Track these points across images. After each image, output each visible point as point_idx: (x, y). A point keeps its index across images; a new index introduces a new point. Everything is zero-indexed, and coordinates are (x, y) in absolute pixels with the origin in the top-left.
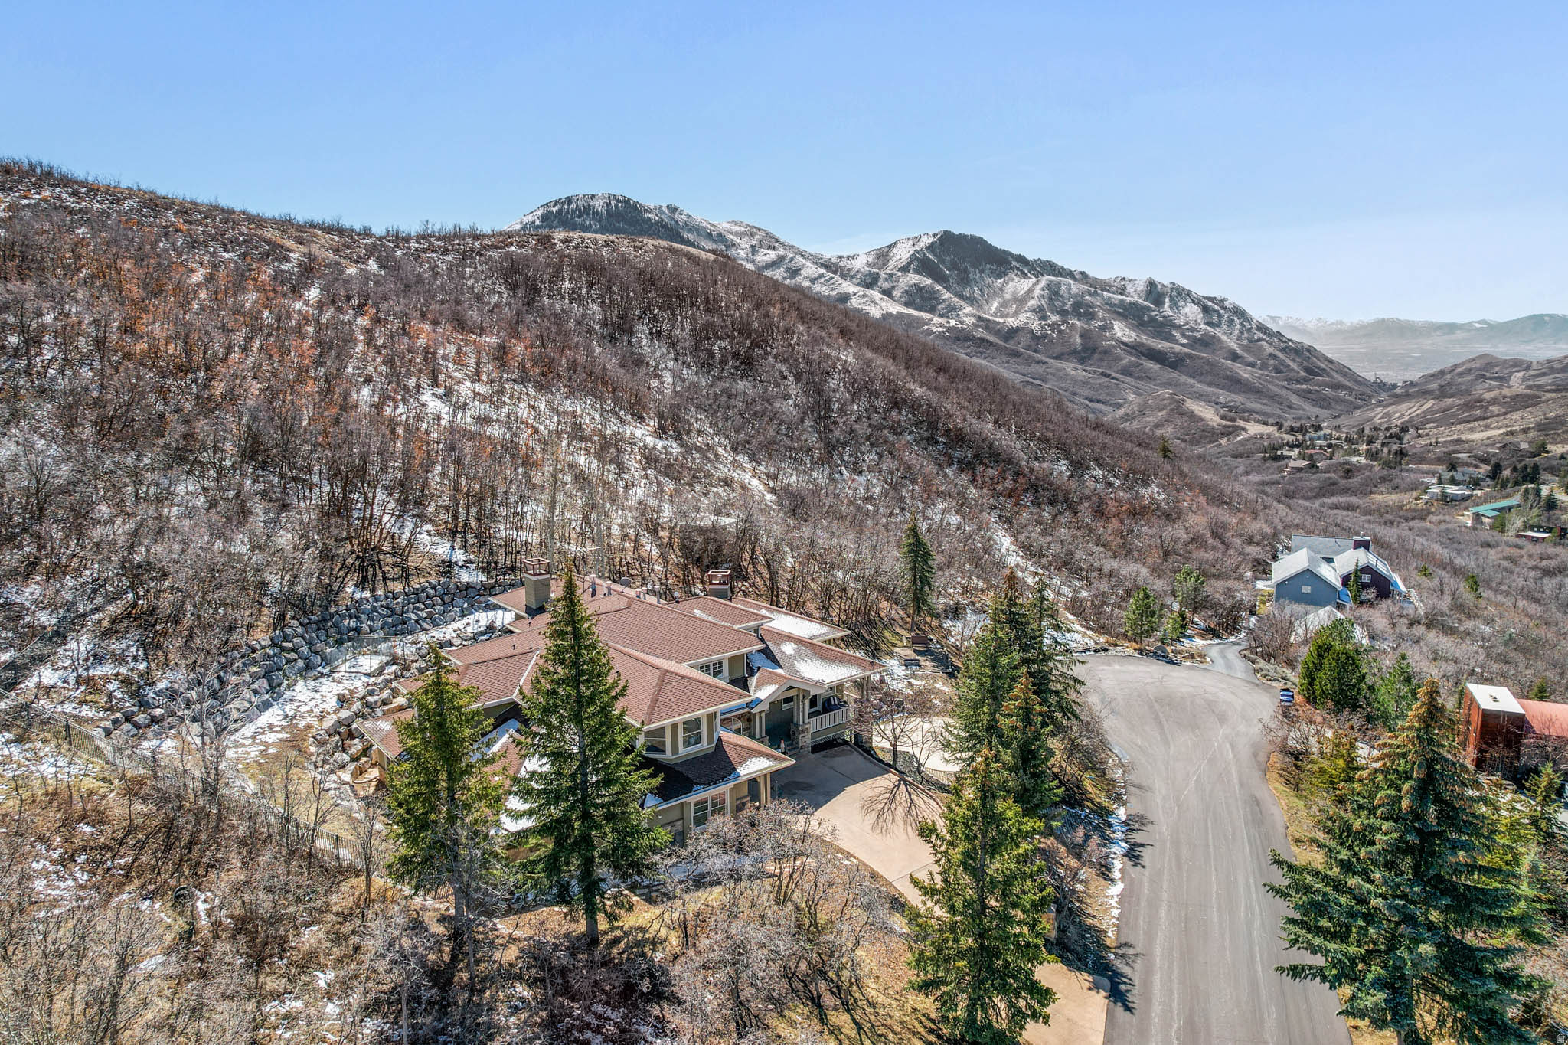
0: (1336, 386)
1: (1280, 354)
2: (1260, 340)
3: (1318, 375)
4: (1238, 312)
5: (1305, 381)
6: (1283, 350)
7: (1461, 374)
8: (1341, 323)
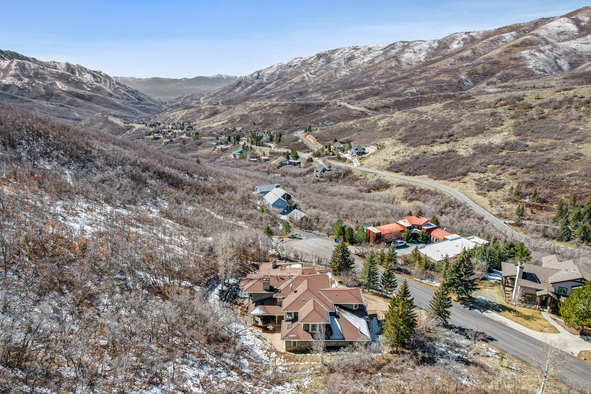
0: (150, 105)
1: (127, 93)
2: (118, 88)
3: (142, 101)
4: (107, 77)
5: (139, 103)
6: (128, 91)
7: (185, 98)
8: (141, 79)
